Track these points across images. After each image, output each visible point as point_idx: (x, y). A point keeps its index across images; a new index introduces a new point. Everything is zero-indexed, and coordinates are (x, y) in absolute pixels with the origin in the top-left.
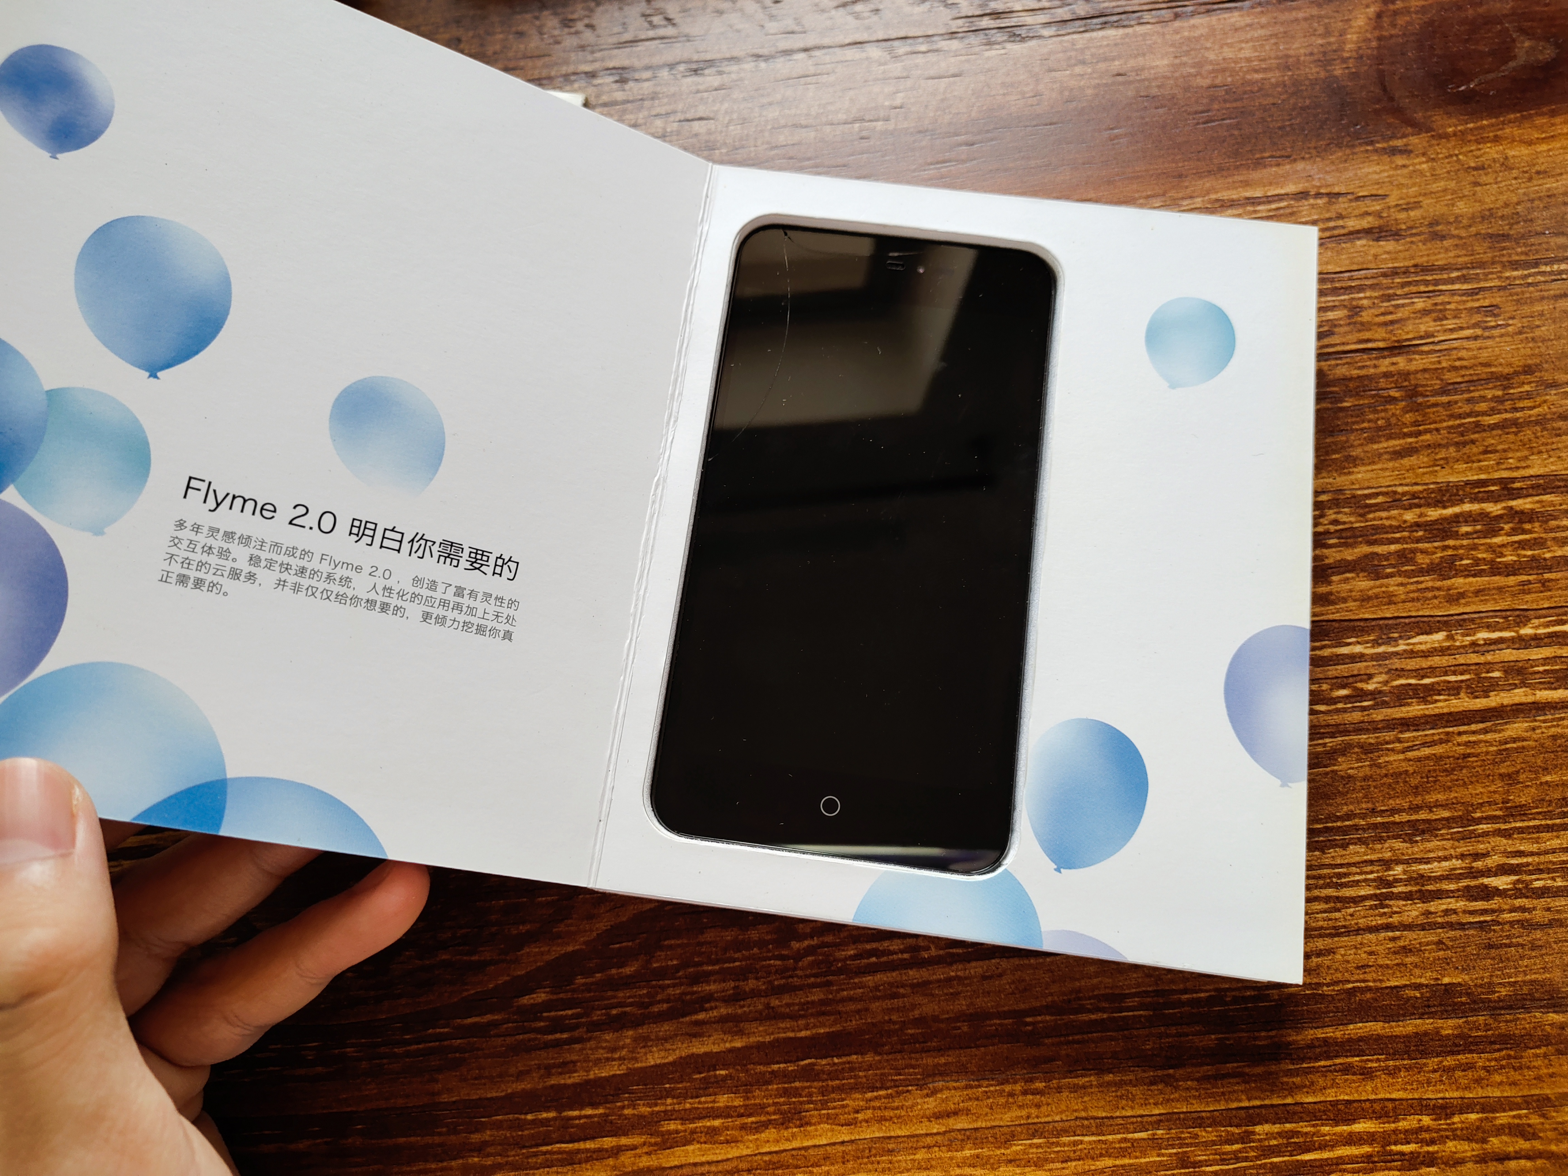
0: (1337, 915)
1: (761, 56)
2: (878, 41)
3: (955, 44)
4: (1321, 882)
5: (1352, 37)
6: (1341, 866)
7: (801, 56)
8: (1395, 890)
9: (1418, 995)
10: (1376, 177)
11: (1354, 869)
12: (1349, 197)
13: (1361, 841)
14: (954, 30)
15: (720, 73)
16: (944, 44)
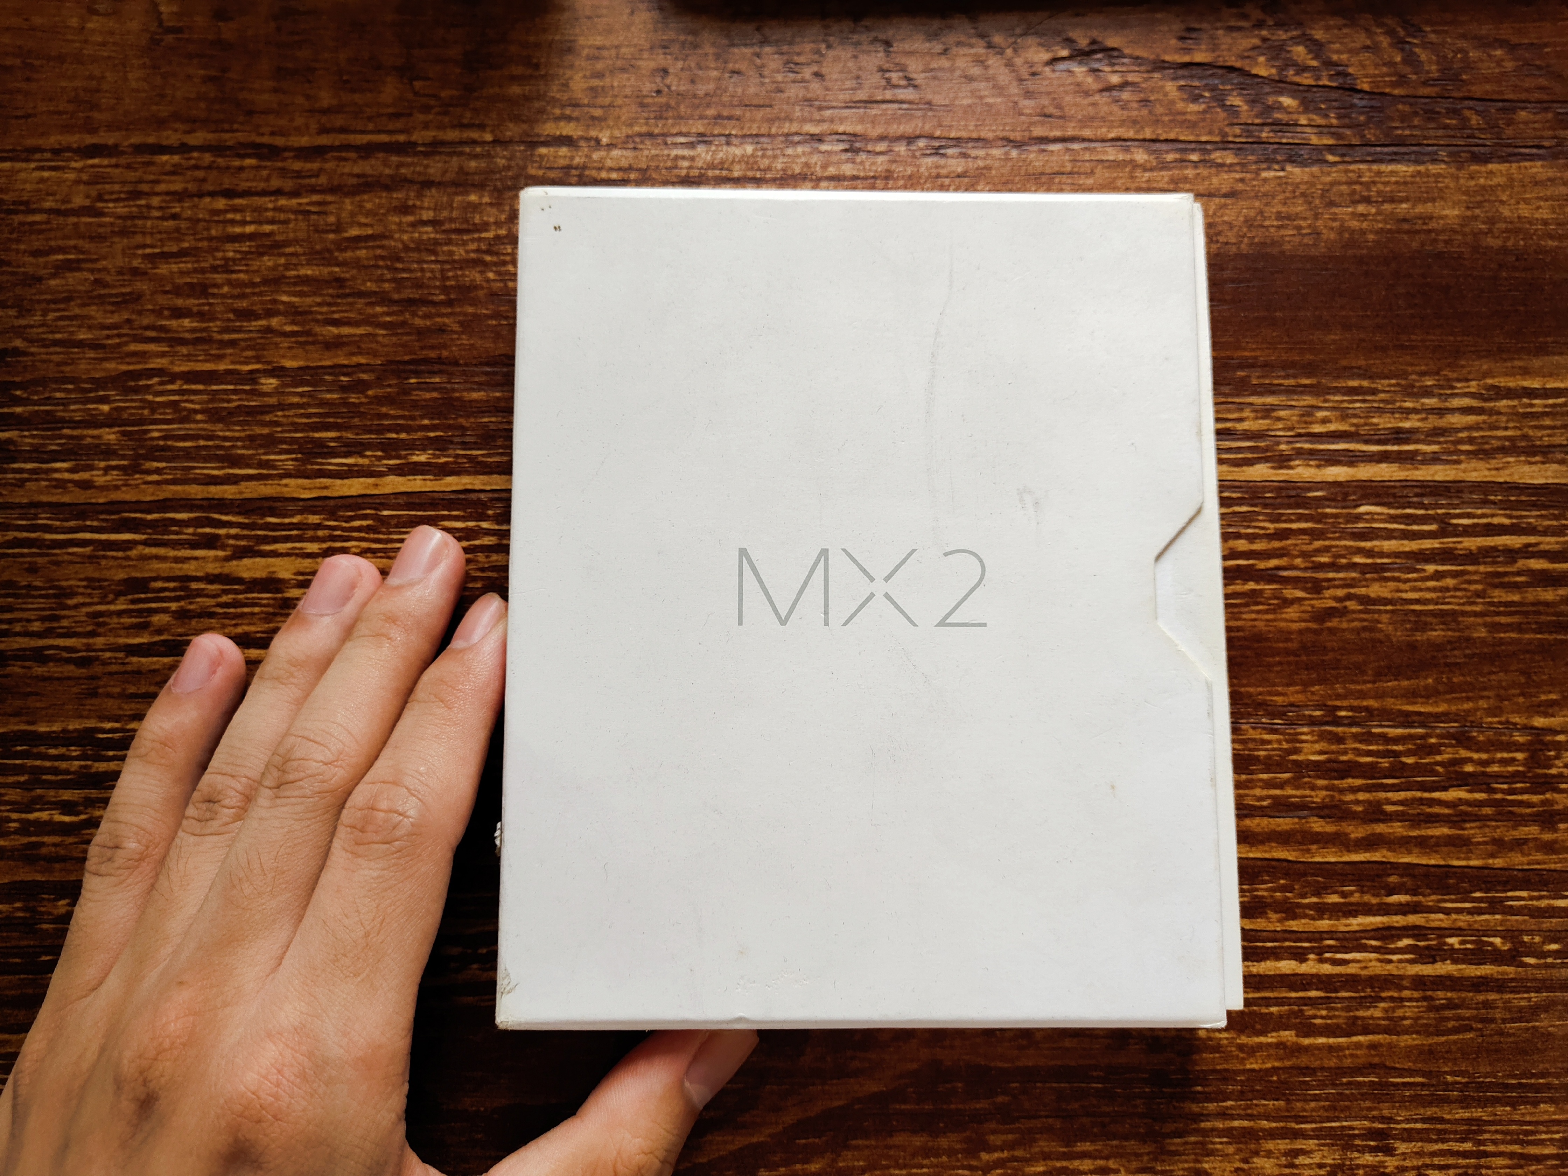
1: (1011, 141)
2: (1144, 140)
3: (1229, 157)
4: (1508, 1138)
6: (1529, 1123)
7: (1057, 147)
11: (1542, 1128)
13: (1551, 1101)
14: (1230, 139)
15: (964, 155)
16: (1217, 155)
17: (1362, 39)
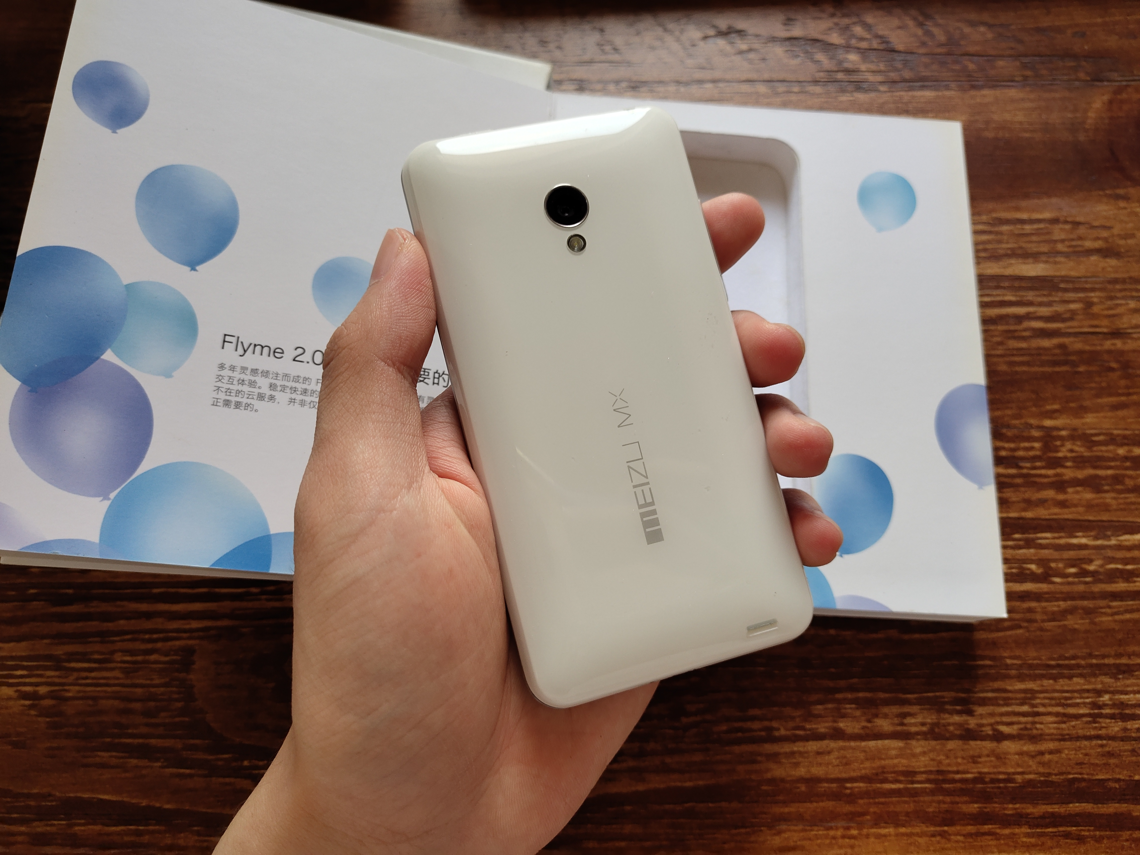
0: (1063, 726)
1: (681, 83)
2: (764, 81)
3: (818, 89)
4: (1053, 702)
5: (1091, 114)
6: (1067, 692)
7: (709, 86)
8: (1103, 711)
9: (1117, 786)
10: (1105, 213)
11: (1076, 695)
12: (1087, 226)
13: (1081, 675)
14: (817, 79)
16: (812, 88)
17: (895, 22)
